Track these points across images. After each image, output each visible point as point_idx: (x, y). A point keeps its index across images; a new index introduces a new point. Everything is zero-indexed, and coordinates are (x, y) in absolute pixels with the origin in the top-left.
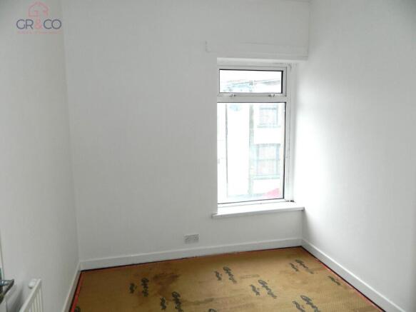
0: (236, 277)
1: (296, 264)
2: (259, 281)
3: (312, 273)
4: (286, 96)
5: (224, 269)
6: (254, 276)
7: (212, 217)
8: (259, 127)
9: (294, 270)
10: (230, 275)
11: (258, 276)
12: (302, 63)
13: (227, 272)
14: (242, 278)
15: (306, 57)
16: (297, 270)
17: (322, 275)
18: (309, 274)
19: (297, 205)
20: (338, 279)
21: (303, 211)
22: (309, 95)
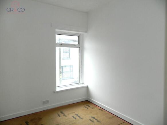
0: (66, 114)
1: (87, 107)
2: (75, 114)
3: (93, 109)
4: (80, 45)
5: (61, 112)
6: (73, 113)
7: (54, 92)
8: (63, 59)
9: (87, 109)
10: (63, 114)
11: (74, 113)
12: (85, 34)
13: (62, 113)
14: (68, 114)
15: (86, 32)
16: (88, 108)
17: (96, 109)
18: (92, 109)
19: (85, 85)
20: (102, 109)
21: (87, 87)
22: (88, 45)
